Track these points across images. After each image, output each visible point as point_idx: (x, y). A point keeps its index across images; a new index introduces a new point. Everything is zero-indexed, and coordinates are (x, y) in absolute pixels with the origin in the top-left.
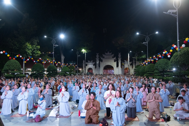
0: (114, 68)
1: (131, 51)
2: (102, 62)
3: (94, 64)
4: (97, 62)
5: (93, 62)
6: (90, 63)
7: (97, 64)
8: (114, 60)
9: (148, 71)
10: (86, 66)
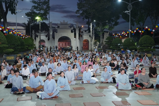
0: (71, 40)
1: (95, 21)
2: (57, 32)
3: (46, 34)
4: (51, 32)
5: (45, 32)
6: (42, 33)
7: (51, 34)
8: (71, 31)
9: (145, 44)
10: (36, 38)
